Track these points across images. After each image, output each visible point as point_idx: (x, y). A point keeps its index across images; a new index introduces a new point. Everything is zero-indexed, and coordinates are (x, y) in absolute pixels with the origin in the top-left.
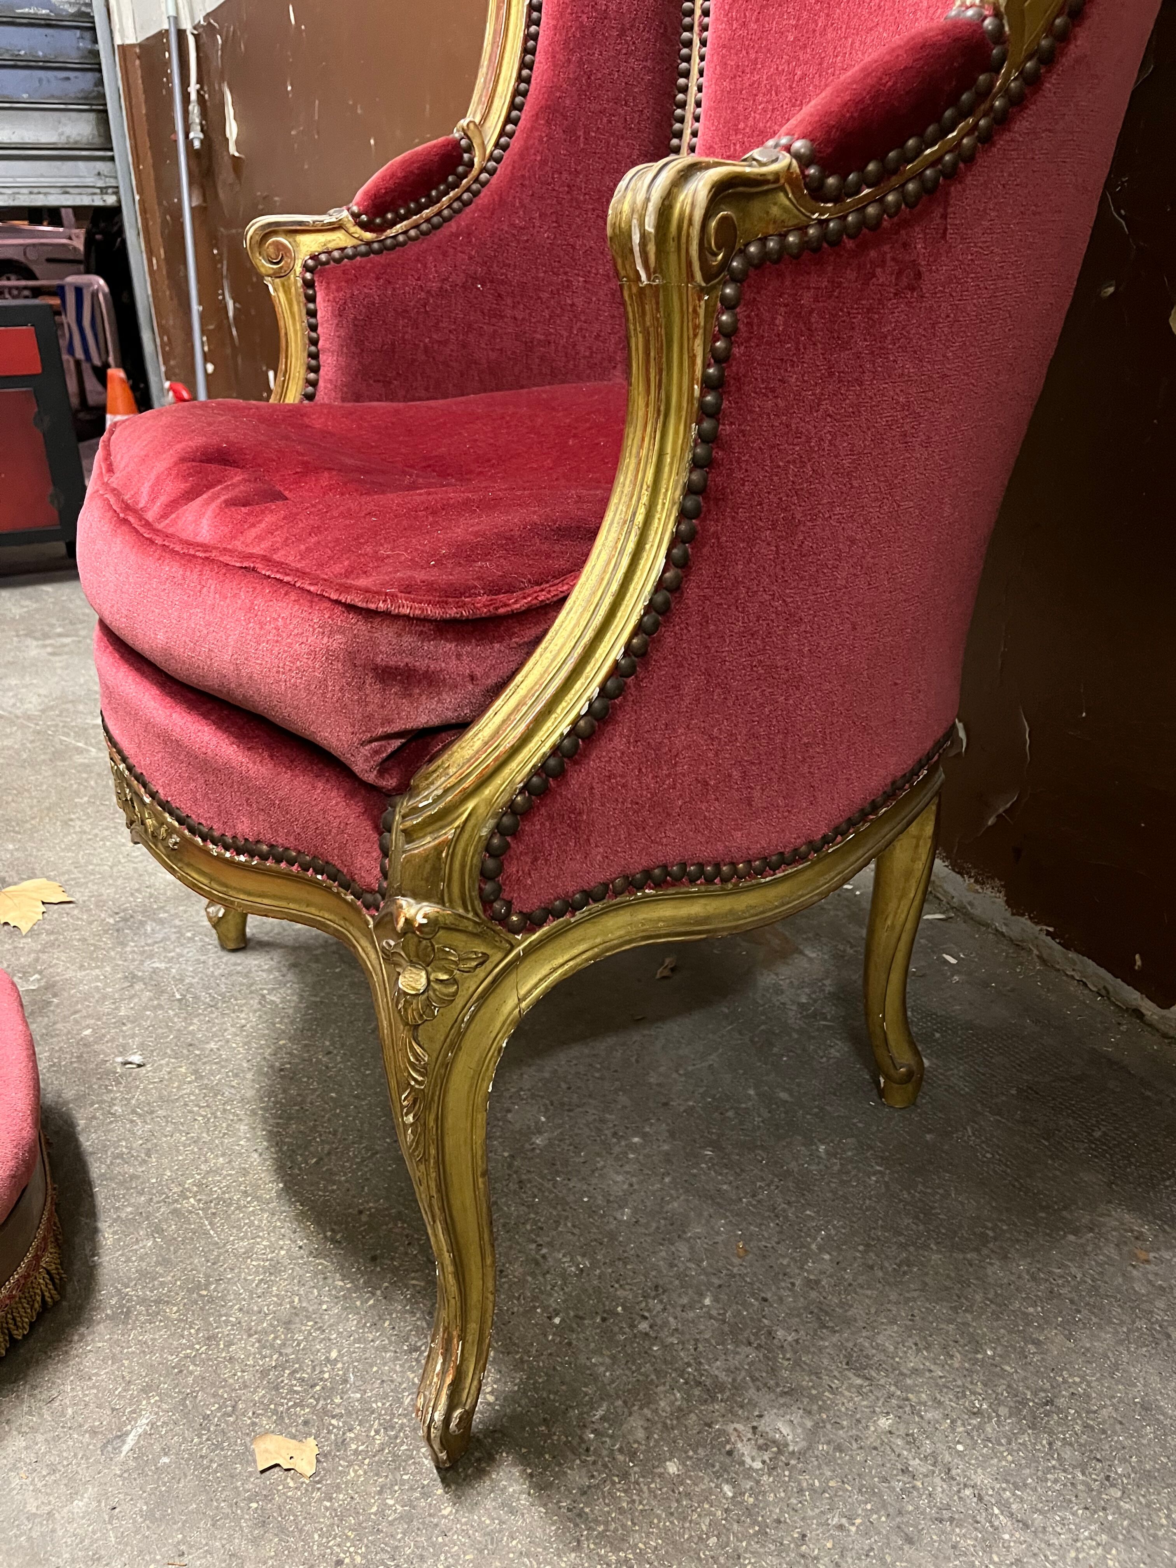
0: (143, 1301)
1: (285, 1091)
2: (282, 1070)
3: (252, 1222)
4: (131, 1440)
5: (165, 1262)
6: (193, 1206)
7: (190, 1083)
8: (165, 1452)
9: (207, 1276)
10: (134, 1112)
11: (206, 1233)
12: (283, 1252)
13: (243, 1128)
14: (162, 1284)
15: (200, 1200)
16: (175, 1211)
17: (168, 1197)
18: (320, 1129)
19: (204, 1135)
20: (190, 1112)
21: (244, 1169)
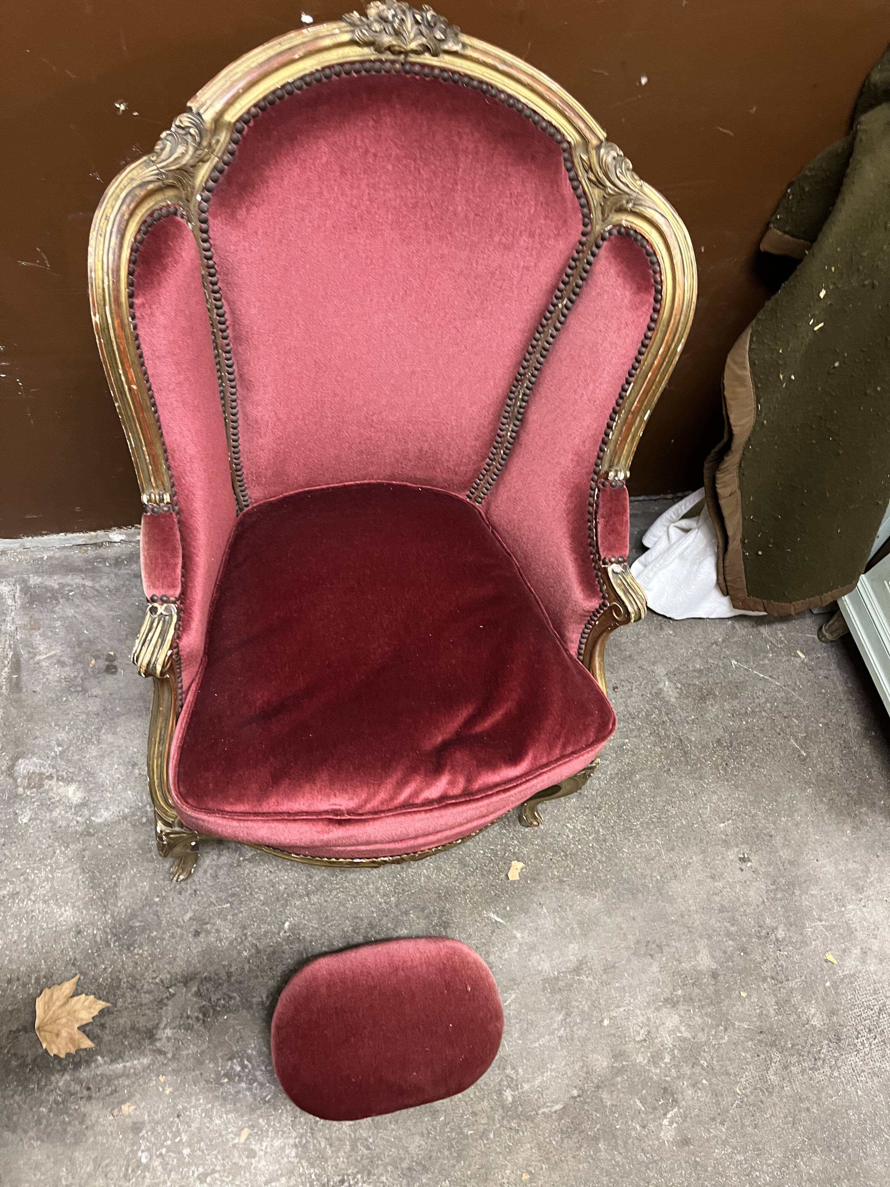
0: (440, 917)
3: (412, 875)
4: (498, 919)
5: (423, 910)
6: (395, 899)
7: (309, 899)
8: (505, 908)
9: (435, 893)
10: (324, 925)
11: (413, 893)
13: (351, 876)
14: (435, 911)
15: (393, 896)
16: (396, 906)
17: (387, 909)
19: (351, 893)
20: (332, 899)
21: (379, 877)
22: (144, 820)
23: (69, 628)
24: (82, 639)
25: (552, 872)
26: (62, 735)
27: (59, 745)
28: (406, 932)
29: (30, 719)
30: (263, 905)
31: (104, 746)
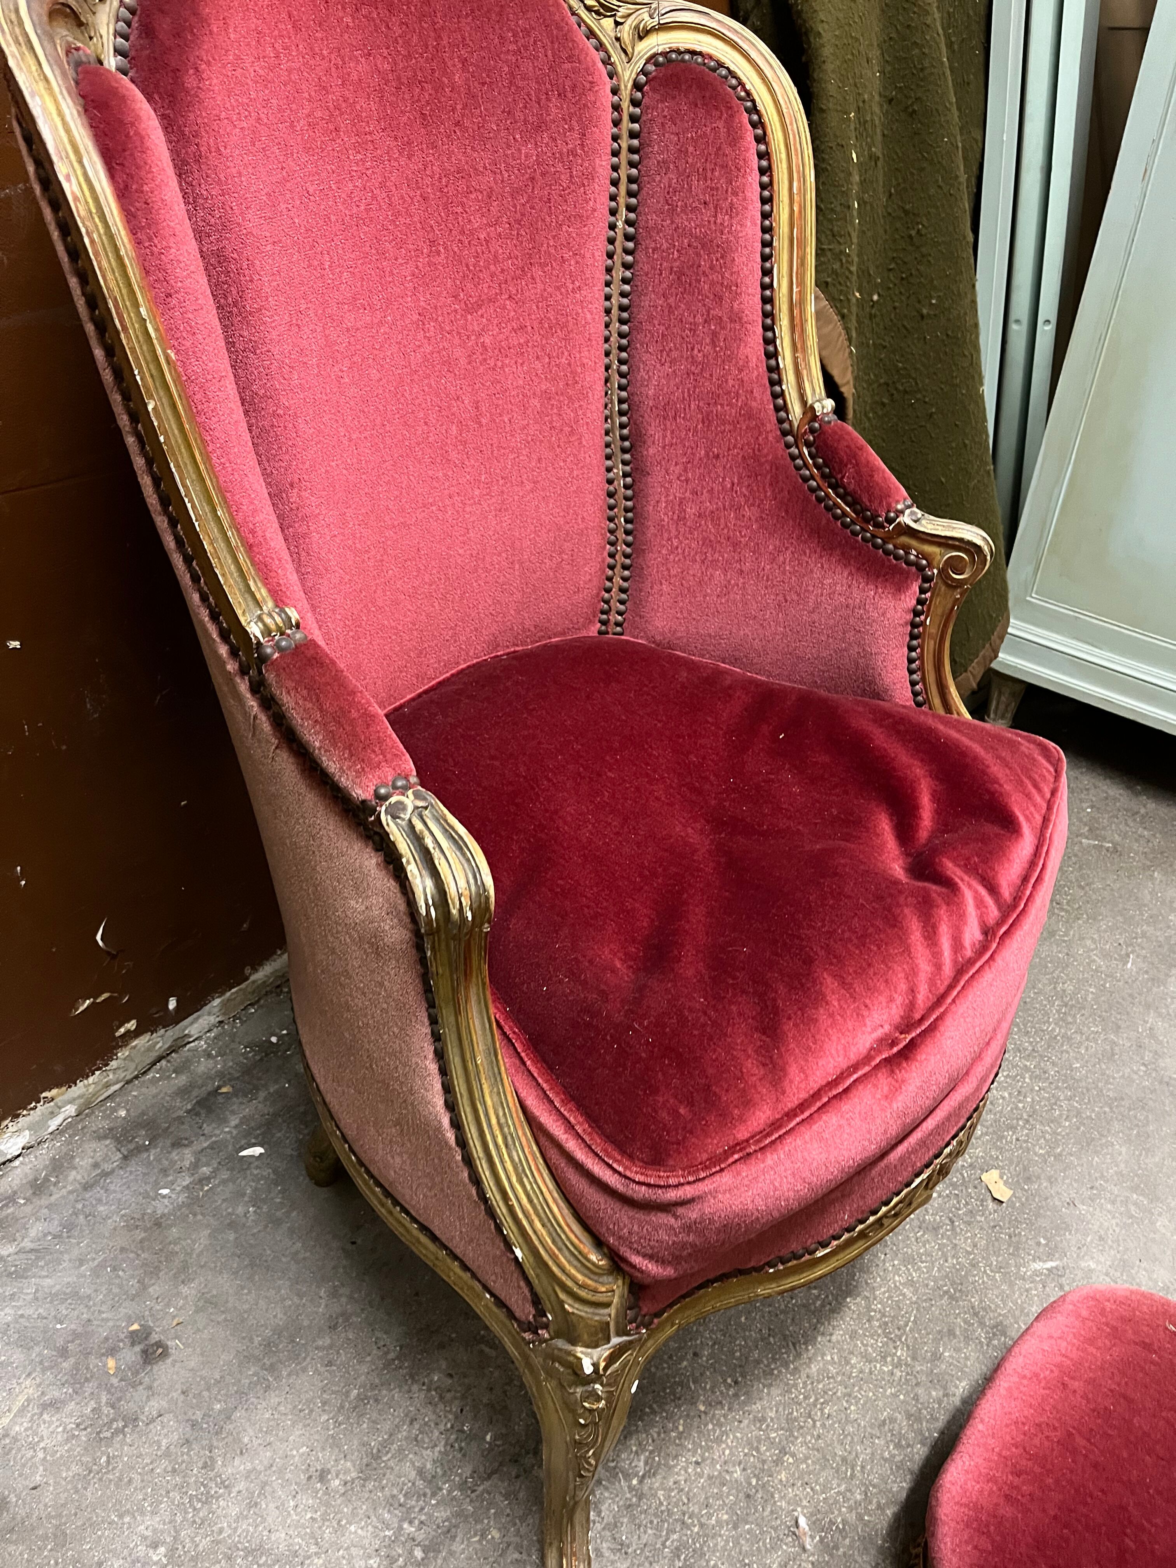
0: (982, 1324)
1: (758, 1362)
2: (736, 1382)
3: (888, 1298)
4: (1050, 1264)
5: (951, 1333)
6: (902, 1349)
7: (793, 1455)
8: (1039, 1244)
9: (941, 1297)
10: (853, 1476)
11: (915, 1322)
12: (896, 1262)
13: (814, 1368)
14: (966, 1321)
15: (895, 1348)
16: (914, 1358)
17: (908, 1374)
18: (783, 1307)
19: (839, 1394)
20: (823, 1426)
21: (850, 1337)
22: (418, 1554)
23: (25, 1342)
24: (60, 1342)
25: (1035, 1154)
26: (147, 1525)
27: (155, 1546)
28: (964, 1384)
29: (61, 1539)
30: (735, 1527)
31: (242, 1486)
